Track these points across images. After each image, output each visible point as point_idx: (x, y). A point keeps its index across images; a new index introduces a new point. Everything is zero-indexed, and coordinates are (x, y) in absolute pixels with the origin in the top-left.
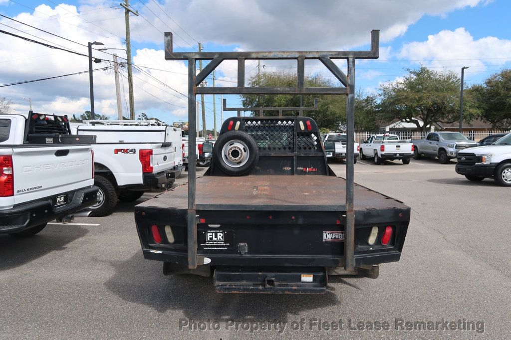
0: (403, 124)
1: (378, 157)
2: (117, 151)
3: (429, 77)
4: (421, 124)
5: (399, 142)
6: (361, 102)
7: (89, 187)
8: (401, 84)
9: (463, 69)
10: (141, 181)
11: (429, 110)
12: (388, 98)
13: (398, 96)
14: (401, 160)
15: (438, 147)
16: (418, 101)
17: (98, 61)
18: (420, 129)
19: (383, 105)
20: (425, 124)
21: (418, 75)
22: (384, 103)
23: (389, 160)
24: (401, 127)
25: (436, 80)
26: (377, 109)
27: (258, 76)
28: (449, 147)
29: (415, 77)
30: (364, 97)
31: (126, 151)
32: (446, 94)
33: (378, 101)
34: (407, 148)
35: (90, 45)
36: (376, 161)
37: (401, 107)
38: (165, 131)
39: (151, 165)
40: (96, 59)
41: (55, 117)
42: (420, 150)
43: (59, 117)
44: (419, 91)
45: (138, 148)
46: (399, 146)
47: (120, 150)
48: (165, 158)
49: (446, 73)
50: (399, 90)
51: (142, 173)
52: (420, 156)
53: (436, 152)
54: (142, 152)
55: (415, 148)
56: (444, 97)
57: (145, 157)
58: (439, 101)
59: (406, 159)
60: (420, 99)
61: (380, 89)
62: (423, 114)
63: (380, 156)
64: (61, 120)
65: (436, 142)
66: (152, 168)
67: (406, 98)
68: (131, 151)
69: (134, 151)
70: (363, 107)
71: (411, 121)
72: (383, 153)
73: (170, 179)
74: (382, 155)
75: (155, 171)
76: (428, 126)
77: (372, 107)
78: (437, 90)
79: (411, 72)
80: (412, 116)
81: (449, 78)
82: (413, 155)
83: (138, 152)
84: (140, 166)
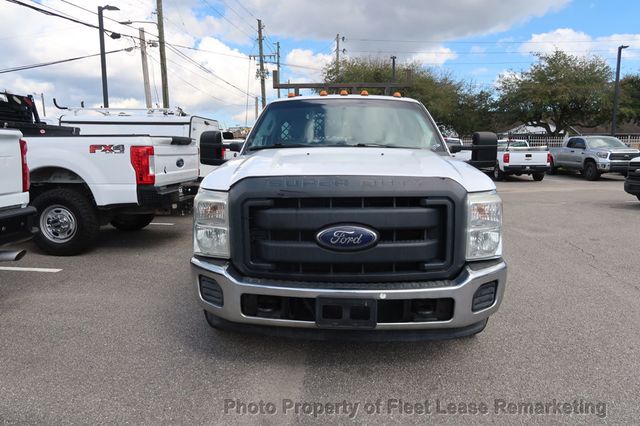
0: (529, 128)
1: (500, 170)
2: (93, 148)
3: (566, 64)
4: (553, 129)
5: (529, 150)
6: (473, 99)
7: (18, 207)
8: (527, 74)
9: (620, 49)
10: (134, 199)
11: (564, 109)
12: (509, 93)
13: (523, 89)
14: (531, 176)
15: (584, 157)
16: (550, 97)
17: (115, 36)
18: (550, 134)
19: (502, 103)
20: (558, 130)
21: (550, 61)
22: (504, 99)
23: (514, 176)
24: (525, 132)
25: (575, 68)
26: (494, 109)
27: (337, 63)
28: (600, 156)
29: (547, 64)
30: (477, 91)
31: (108, 149)
32: (590, 87)
33: (496, 98)
34: (540, 158)
35: (101, 10)
36: (496, 175)
37: (527, 106)
38: (189, 124)
39: (151, 172)
40: (114, 33)
41: (9, 96)
42: (557, 162)
43: (18, 97)
44: (551, 83)
45: (128, 143)
46: (530, 156)
47: (99, 147)
48: (180, 163)
49: (590, 59)
50: (524, 83)
51: (135, 186)
52: (557, 170)
53: (581, 164)
54: (135, 150)
55: (550, 159)
56: (587, 92)
57: (141, 158)
58: (580, 96)
59: (538, 173)
60: (554, 93)
61: (499, 82)
62: (556, 115)
63: (502, 169)
64: (20, 102)
65: (581, 151)
66: (153, 178)
67: (534, 92)
68: (117, 147)
69: (121, 148)
70: (475, 106)
71: (539, 125)
72: (507, 164)
73: (189, 196)
74: (505, 168)
75: (158, 183)
76: (562, 132)
77: (486, 106)
78: (577, 82)
79: (541, 58)
80: (540, 118)
81: (593, 66)
82: (549, 168)
83: (128, 151)
84: (131, 173)
